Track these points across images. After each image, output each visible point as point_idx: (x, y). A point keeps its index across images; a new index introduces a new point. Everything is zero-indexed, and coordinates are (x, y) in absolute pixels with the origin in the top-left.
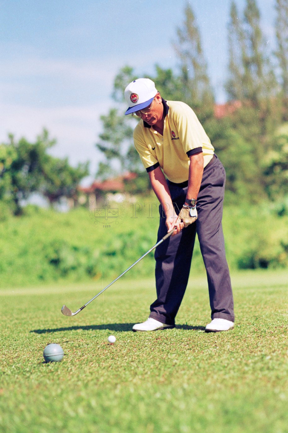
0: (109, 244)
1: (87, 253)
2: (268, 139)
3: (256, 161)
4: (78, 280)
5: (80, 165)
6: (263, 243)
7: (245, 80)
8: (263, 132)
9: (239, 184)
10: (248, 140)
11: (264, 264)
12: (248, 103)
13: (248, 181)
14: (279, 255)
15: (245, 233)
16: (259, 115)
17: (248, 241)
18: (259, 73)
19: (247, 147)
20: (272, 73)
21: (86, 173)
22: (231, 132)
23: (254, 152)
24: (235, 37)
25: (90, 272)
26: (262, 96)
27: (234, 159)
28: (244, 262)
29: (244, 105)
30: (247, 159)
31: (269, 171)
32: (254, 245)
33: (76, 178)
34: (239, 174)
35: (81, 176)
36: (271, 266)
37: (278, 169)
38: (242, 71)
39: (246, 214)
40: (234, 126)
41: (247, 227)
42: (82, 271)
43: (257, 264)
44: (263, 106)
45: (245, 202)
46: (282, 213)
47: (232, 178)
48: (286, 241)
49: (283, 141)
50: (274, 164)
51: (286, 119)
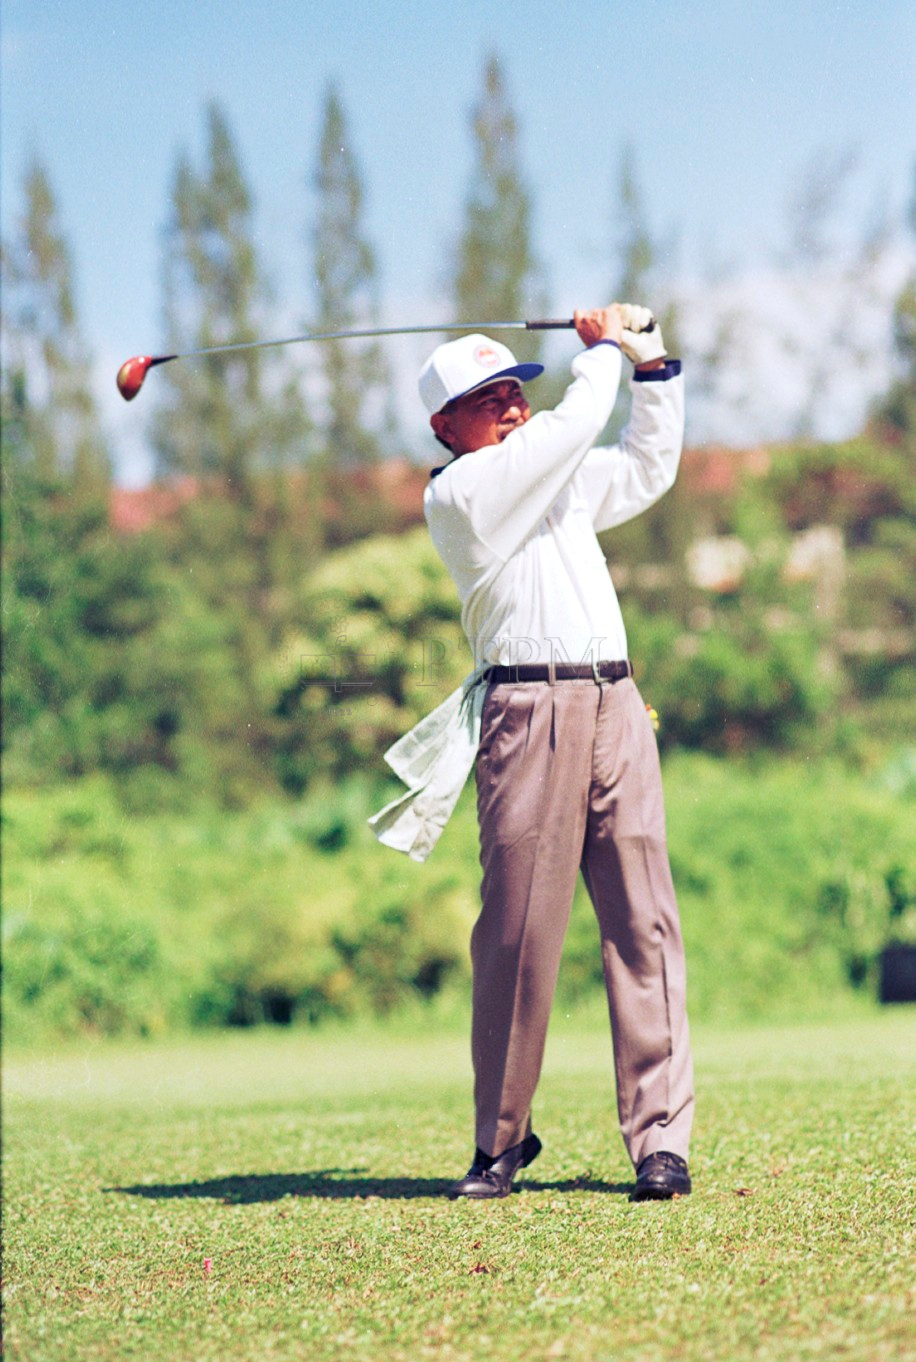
2: (279, 601)
3: (242, 672)
6: (278, 938)
7: (208, 412)
8: (265, 581)
10: (215, 603)
11: (280, 1009)
12: (217, 482)
14: (326, 975)
15: (215, 908)
16: (251, 526)
17: (225, 929)
18: (251, 390)
19: (214, 626)
20: (291, 392)
22: (164, 576)
23: (235, 642)
24: (182, 273)
26: (258, 465)
27: (172, 663)
29: (206, 493)
30: (216, 662)
31: (289, 701)
32: (244, 945)
34: (187, 716)
36: (301, 1015)
37: (315, 698)
38: (200, 385)
39: (214, 842)
40: (176, 558)
41: (223, 886)
43: (258, 1010)
44: (265, 497)
46: (332, 840)
47: (166, 725)
48: (351, 931)
49: (330, 609)
50: (306, 681)
51: (338, 539)
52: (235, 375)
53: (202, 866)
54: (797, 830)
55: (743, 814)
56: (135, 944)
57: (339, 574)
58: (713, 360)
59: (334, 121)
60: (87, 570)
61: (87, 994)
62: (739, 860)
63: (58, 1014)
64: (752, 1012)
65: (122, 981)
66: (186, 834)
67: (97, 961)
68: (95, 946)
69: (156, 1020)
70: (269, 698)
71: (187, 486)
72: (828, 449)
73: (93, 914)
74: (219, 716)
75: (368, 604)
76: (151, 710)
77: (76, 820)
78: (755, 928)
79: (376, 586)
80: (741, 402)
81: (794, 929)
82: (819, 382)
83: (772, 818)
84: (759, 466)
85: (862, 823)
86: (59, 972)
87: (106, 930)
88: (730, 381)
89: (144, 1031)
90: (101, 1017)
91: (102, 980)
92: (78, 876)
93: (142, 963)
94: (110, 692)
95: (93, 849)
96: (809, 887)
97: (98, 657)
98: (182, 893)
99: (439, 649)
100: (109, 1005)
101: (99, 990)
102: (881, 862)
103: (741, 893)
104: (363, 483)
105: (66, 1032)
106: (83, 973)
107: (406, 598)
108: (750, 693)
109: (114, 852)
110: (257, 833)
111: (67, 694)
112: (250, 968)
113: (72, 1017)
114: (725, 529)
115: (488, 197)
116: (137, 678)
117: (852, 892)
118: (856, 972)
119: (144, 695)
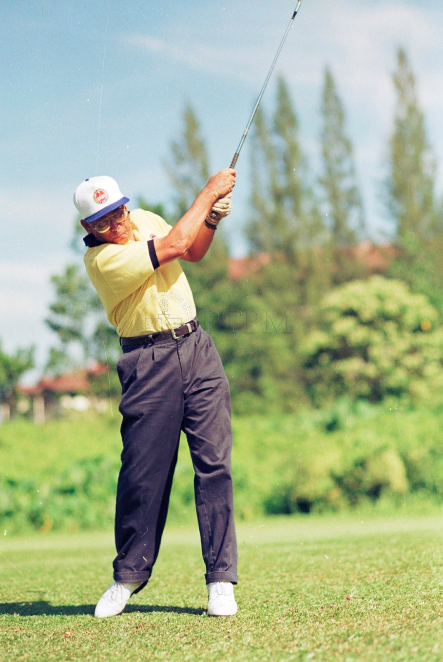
0: (65, 475)
1: (30, 489)
2: (310, 312)
3: (293, 346)
4: (16, 532)
5: (20, 352)
6: (303, 473)
7: (275, 221)
8: (303, 302)
9: (266, 381)
10: (279, 313)
11: (305, 507)
12: (280, 256)
13: (281, 377)
14: (327, 491)
15: (275, 459)
16: (296, 275)
17: (280, 470)
18: (296, 211)
20: (315, 212)
21: (29, 365)
22: (253, 301)
24: (260, 155)
25: (35, 519)
26: (300, 247)
27: (258, 343)
28: (275, 503)
29: (274, 261)
30: (279, 342)
31: (312, 361)
32: (289, 477)
33: (13, 371)
34: (265, 368)
35: (21, 370)
36: (315, 508)
37: (325, 359)
38: (271, 207)
39: (277, 428)
40: (259, 293)
41: (279, 449)
42: (21, 518)
43: (294, 507)
44: (303, 260)
45: (275, 409)
46: (332, 427)
47: (255, 373)
48: (339, 470)
49: (332, 316)
50: (321, 351)
51: (337, 281)
52: (287, 204)
53: (271, 439)
56: (238, 476)
57: (336, 298)
60: (216, 300)
66: (263, 424)
69: (248, 511)
71: (265, 257)
74: (282, 368)
75: (351, 313)
76: (248, 366)
79: (354, 304)
89: (241, 517)
93: (240, 484)
94: (229, 357)
97: (222, 341)
98: (260, 452)
99: (385, 334)
104: (350, 254)
107: (369, 310)
112: (291, 488)
115: (404, 115)
116: (241, 351)
119: (245, 359)
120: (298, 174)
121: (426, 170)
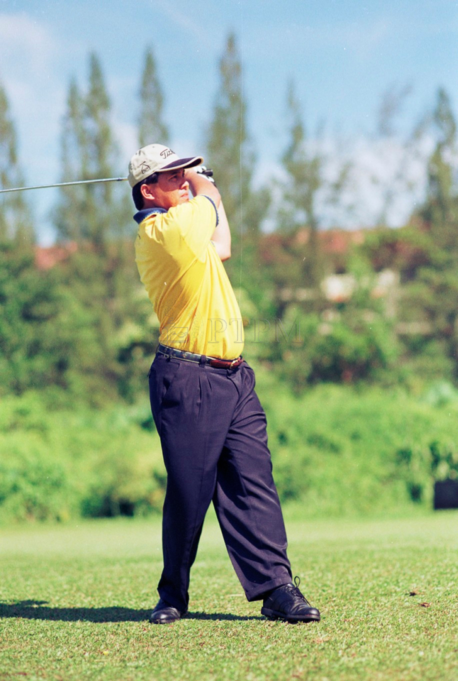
2: (119, 304)
3: (101, 340)
6: (124, 473)
7: (84, 208)
8: (111, 294)
9: (72, 375)
10: (87, 305)
11: (127, 509)
12: (87, 244)
13: (87, 371)
14: (150, 492)
15: (93, 458)
16: (105, 266)
17: (98, 469)
18: (107, 198)
19: (86, 316)
22: (61, 291)
23: (97, 324)
24: (72, 140)
27: (66, 335)
28: (92, 504)
29: (81, 250)
30: (88, 334)
31: (125, 354)
32: (108, 477)
34: (73, 361)
37: (138, 353)
38: (81, 194)
39: (90, 424)
40: (67, 283)
41: (97, 447)
43: (116, 510)
44: (112, 251)
45: (82, 406)
46: (148, 425)
47: (62, 366)
50: (134, 345)
52: (98, 191)
53: (84, 436)
54: (384, 422)
55: (357, 414)
56: (55, 475)
58: (338, 187)
59: (150, 65)
60: (24, 288)
61: (29, 500)
62: (355, 437)
63: (15, 509)
64: (363, 513)
65: (47, 493)
66: (76, 420)
67: (34, 484)
68: (33, 476)
69: (65, 514)
70: (115, 353)
71: (72, 246)
72: (393, 232)
73: (32, 460)
74: (88, 361)
76: (55, 359)
77: (22, 413)
78: (364, 470)
80: (351, 209)
81: (384, 471)
82: (389, 198)
83: (371, 416)
84: (359, 240)
85: (417, 418)
86: (15, 489)
87: (38, 469)
88: (347, 197)
89: (58, 519)
90: (36, 512)
91: (37, 493)
92: (24, 441)
93: (57, 484)
94: (34, 349)
95: (31, 427)
96: (391, 451)
97: (29, 332)
98: (75, 450)
100: (41, 506)
101: (36, 498)
102: (427, 439)
103: (356, 453)
105: (19, 520)
106: (28, 489)
108: (356, 352)
109: (41, 429)
110: (112, 420)
111: (14, 349)
112: (112, 489)
113: (22, 512)
114: (341, 271)
115: (225, 103)
116: (47, 343)
117: (413, 453)
118: (415, 493)
119: (52, 350)
120: (110, 160)
121: (245, 162)
